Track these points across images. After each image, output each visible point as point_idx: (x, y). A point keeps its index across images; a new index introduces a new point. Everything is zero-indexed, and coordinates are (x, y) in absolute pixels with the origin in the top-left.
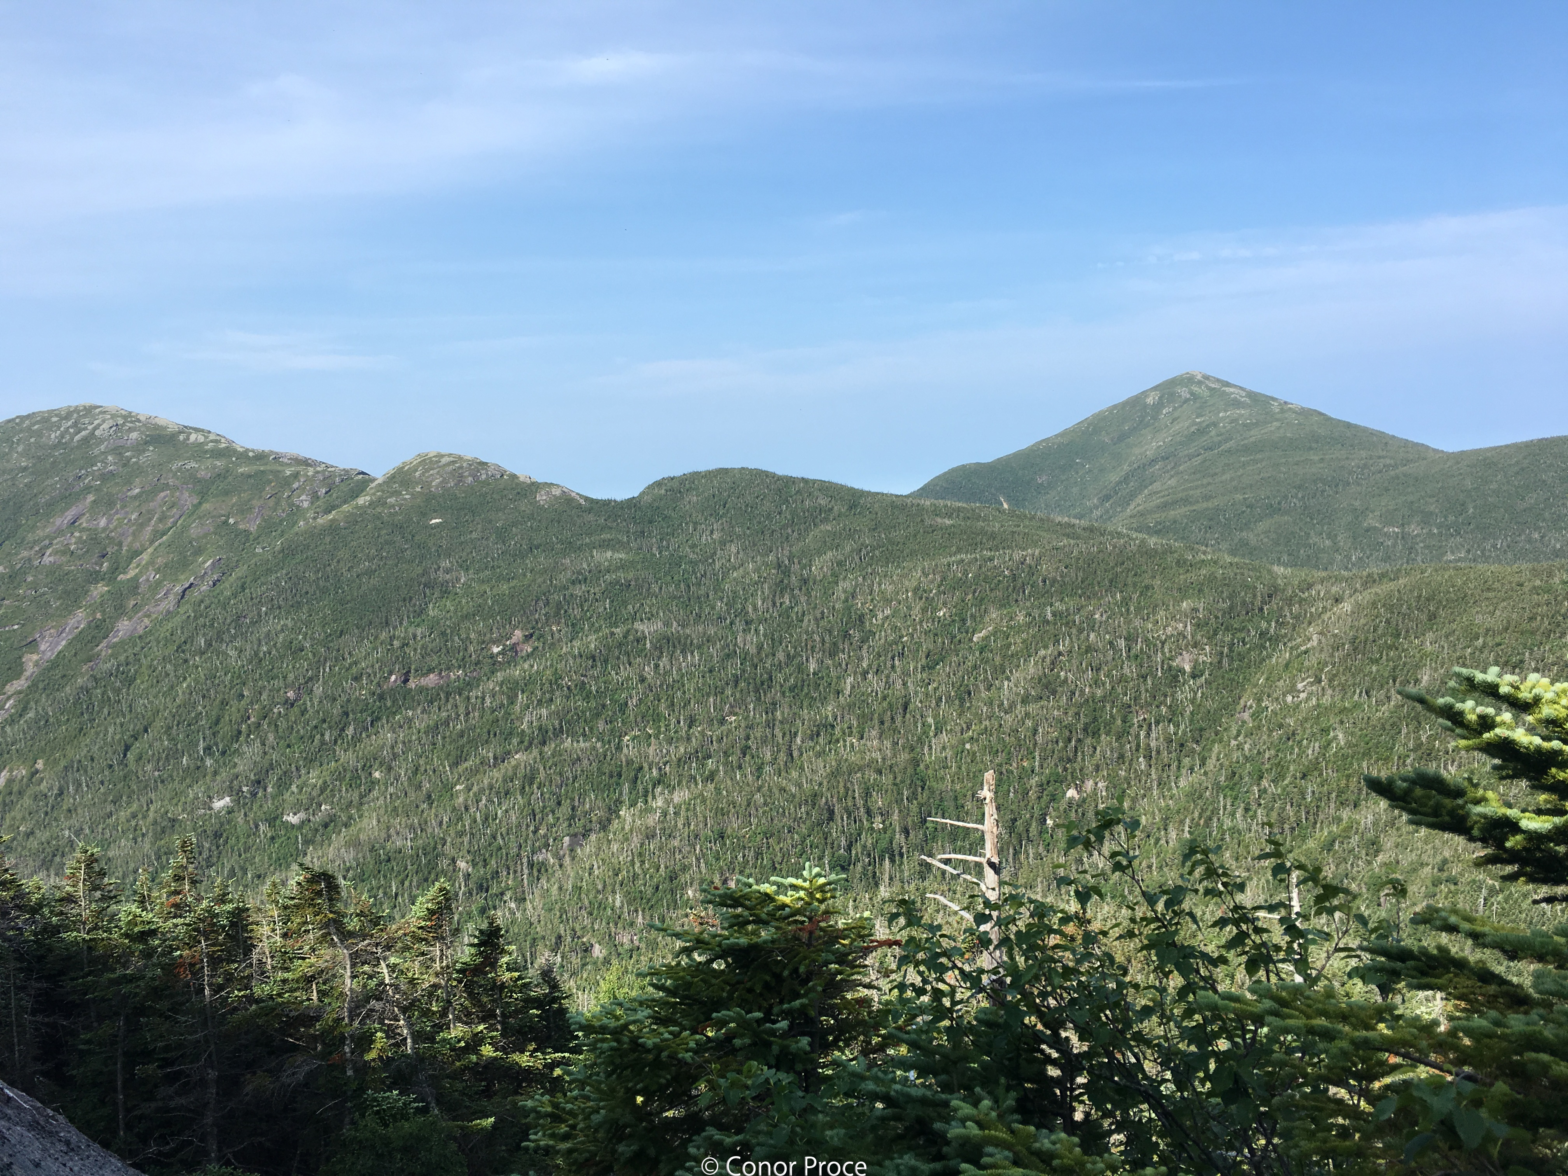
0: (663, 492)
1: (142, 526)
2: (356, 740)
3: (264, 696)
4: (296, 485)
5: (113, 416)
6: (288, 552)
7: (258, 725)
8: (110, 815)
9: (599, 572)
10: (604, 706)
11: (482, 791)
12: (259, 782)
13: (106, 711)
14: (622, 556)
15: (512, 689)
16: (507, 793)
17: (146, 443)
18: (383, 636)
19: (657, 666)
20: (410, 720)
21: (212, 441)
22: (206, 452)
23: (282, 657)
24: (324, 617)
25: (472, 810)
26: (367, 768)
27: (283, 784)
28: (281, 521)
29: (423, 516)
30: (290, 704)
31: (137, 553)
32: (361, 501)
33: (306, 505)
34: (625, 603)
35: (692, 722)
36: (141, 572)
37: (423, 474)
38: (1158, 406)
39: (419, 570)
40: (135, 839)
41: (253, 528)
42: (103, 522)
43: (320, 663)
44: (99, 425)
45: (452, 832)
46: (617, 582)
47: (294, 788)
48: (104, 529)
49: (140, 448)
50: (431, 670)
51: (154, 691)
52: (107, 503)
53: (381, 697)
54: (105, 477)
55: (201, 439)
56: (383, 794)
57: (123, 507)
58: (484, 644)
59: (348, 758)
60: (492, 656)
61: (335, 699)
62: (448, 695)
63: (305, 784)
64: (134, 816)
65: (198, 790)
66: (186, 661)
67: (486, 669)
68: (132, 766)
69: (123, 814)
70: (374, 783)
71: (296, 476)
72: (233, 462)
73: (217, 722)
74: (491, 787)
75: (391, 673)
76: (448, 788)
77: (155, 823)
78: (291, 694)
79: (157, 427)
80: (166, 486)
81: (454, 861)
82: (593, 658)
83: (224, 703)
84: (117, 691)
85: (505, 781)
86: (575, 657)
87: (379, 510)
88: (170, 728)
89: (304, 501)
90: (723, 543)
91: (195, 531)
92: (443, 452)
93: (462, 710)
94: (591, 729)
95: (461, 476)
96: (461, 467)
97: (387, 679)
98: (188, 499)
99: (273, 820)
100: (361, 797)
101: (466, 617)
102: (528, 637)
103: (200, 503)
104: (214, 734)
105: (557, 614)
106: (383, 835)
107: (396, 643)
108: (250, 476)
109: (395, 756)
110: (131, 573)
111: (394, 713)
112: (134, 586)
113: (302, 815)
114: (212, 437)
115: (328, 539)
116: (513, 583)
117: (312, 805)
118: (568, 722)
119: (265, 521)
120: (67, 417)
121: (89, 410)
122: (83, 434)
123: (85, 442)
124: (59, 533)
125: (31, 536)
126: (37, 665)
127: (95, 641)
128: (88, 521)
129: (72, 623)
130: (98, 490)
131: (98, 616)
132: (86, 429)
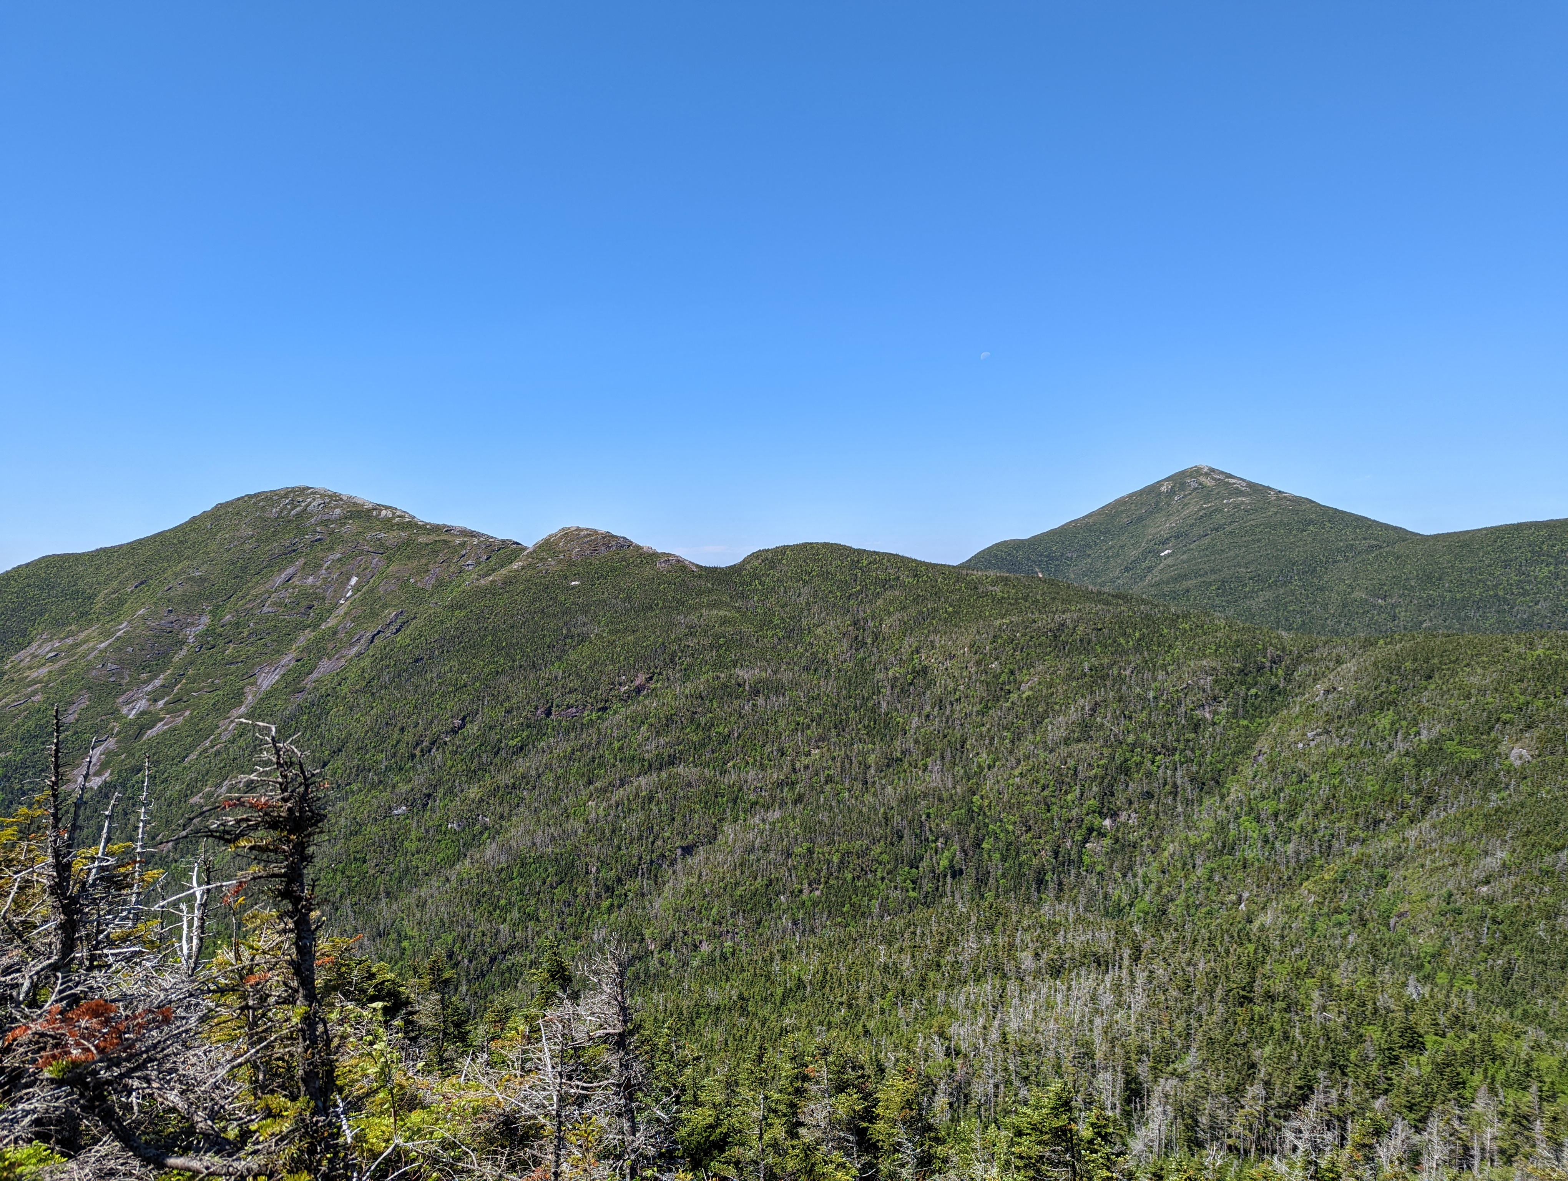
0: (758, 562)
2: (508, 762)
4: (463, 552)
5: (322, 496)
6: (456, 607)
7: (430, 748)
9: (707, 627)
10: (712, 739)
11: (610, 807)
12: (429, 795)
13: (309, 733)
14: (726, 613)
15: (636, 723)
16: (630, 809)
17: (347, 517)
18: (531, 676)
19: (756, 706)
20: (552, 747)
21: (398, 516)
22: (394, 525)
23: (450, 692)
24: (484, 660)
25: (604, 824)
26: (517, 786)
27: (448, 797)
28: (451, 581)
29: (565, 579)
30: (455, 731)
31: (338, 606)
32: (516, 566)
33: (471, 568)
34: (729, 653)
35: (785, 754)
36: (339, 621)
37: (565, 544)
38: (1171, 493)
39: (561, 623)
41: (428, 587)
42: (311, 580)
43: (480, 698)
44: (310, 503)
45: (587, 842)
46: (723, 635)
47: (458, 800)
48: (312, 586)
49: (342, 521)
50: (569, 706)
52: (314, 565)
53: (529, 727)
54: (314, 544)
55: (390, 514)
56: (530, 808)
57: (328, 568)
58: (613, 685)
59: (501, 777)
60: (619, 695)
61: (491, 728)
62: (583, 726)
63: (466, 798)
65: (381, 801)
66: (374, 694)
67: (614, 705)
71: (463, 545)
72: (414, 533)
73: (398, 744)
74: (617, 804)
75: (537, 707)
78: (456, 723)
79: (355, 504)
80: (362, 552)
81: (586, 865)
83: (403, 729)
85: (629, 799)
86: (686, 697)
87: (529, 573)
89: (469, 565)
91: (383, 588)
92: (582, 526)
93: (594, 739)
94: (700, 757)
95: (596, 546)
96: (596, 539)
97: (534, 712)
98: (378, 562)
100: (511, 810)
101: (599, 662)
102: (649, 680)
103: (388, 566)
105: (673, 661)
107: (542, 683)
108: (427, 545)
109: (540, 777)
110: (332, 622)
111: (539, 741)
112: (333, 633)
113: (464, 824)
114: (398, 513)
115: (488, 597)
117: (472, 815)
118: (681, 751)
119: (437, 580)
120: (285, 496)
121: (303, 490)
122: (298, 509)
123: (299, 516)
124: (277, 588)
125: (254, 592)
126: (255, 695)
127: (302, 676)
128: (299, 580)
129: (284, 661)
130: (309, 554)
131: (305, 656)
132: (300, 505)
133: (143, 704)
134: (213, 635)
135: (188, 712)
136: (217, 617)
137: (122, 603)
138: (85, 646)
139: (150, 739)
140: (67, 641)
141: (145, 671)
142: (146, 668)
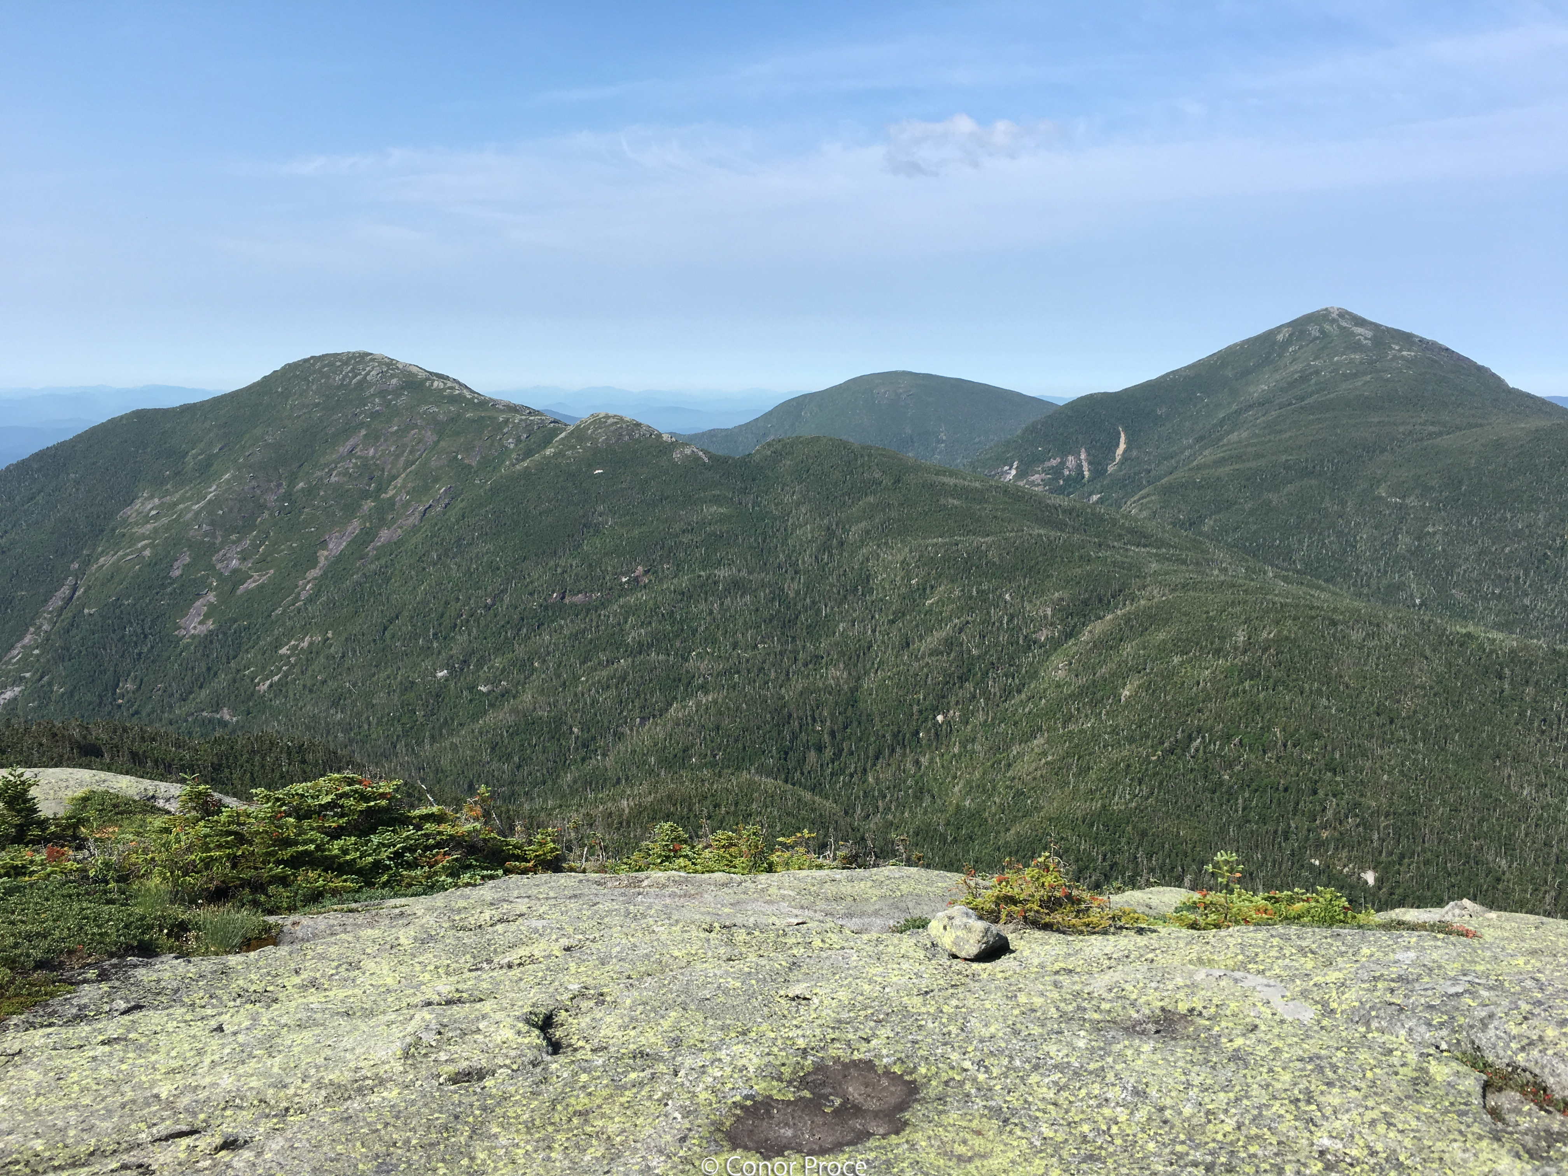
0: (769, 453)
1: (398, 456)
2: (528, 637)
3: (472, 602)
4: (505, 430)
5: (381, 363)
6: (495, 491)
7: (468, 621)
8: (374, 675)
9: (703, 524)
12: (465, 661)
13: (372, 600)
14: (722, 510)
15: (629, 611)
17: (403, 388)
18: (552, 563)
20: (562, 627)
21: (449, 388)
22: (444, 397)
23: (485, 573)
24: (515, 545)
26: (531, 660)
27: (480, 665)
28: (494, 459)
29: (591, 466)
30: (488, 608)
31: (395, 478)
32: (549, 451)
33: (512, 446)
34: (716, 551)
36: (396, 493)
37: (593, 432)
38: (1288, 342)
39: (581, 513)
40: (389, 693)
41: (474, 464)
42: (372, 452)
43: (508, 581)
44: (370, 371)
46: (714, 534)
47: (485, 668)
48: (373, 457)
49: (397, 392)
50: (579, 592)
51: (404, 589)
52: (373, 437)
53: (546, 608)
54: (374, 415)
55: (441, 386)
56: (538, 678)
57: (386, 440)
58: (617, 575)
59: (520, 651)
60: (621, 584)
61: (516, 607)
62: (588, 611)
63: (492, 667)
64: (389, 677)
65: (427, 664)
66: (424, 569)
67: (616, 593)
68: (388, 642)
69: (383, 675)
70: (534, 670)
71: (506, 421)
72: (462, 408)
73: (442, 616)
75: (553, 592)
76: (576, 678)
77: (401, 683)
78: (489, 601)
79: (411, 374)
80: (416, 426)
81: (571, 728)
83: (447, 603)
84: (380, 586)
86: (670, 592)
87: (559, 460)
88: (412, 617)
89: (511, 443)
91: (433, 463)
92: (611, 413)
93: (594, 624)
95: (621, 435)
96: (621, 428)
97: (551, 595)
98: (430, 436)
99: (472, 688)
100: (526, 678)
101: (606, 554)
102: (646, 572)
103: (438, 441)
104: (440, 625)
105: (668, 556)
106: (531, 707)
107: (559, 570)
108: (474, 421)
109: (549, 654)
110: (391, 493)
111: (553, 621)
112: (392, 502)
113: (489, 687)
114: (449, 384)
115: (522, 482)
116: (644, 528)
117: (494, 681)
119: (482, 457)
120: (346, 363)
121: (362, 357)
122: (359, 378)
123: (360, 383)
124: (342, 458)
125: (322, 461)
126: (326, 558)
127: (366, 544)
128: (361, 451)
129: (350, 529)
130: (368, 426)
131: (368, 525)
132: (360, 374)
133: (235, 563)
134: (290, 500)
135: (272, 571)
136: (292, 483)
137: (210, 465)
138: (181, 506)
139: (242, 595)
140: (164, 500)
141: (234, 533)
142: (235, 530)
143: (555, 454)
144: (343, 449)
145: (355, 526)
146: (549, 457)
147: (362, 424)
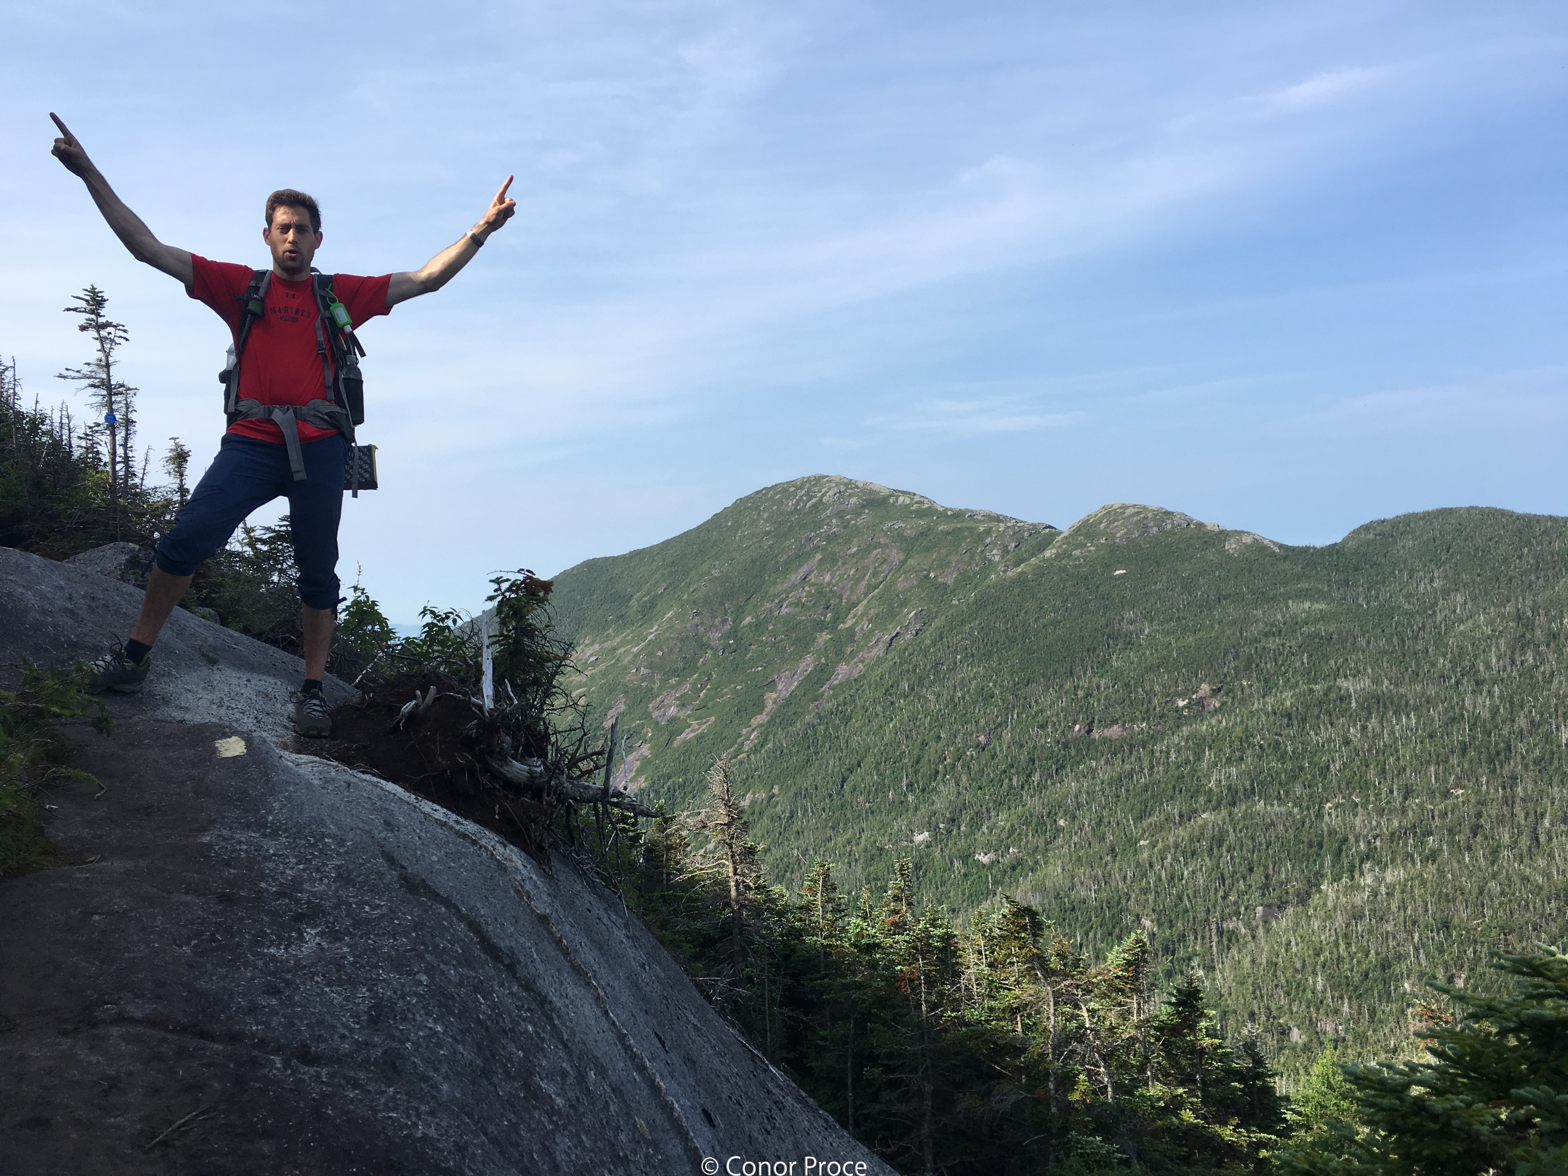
0: (1371, 536)
1: (858, 581)
2: (1042, 786)
3: (958, 740)
4: (988, 541)
5: (838, 484)
6: (981, 603)
7: (953, 766)
8: (830, 840)
9: (1295, 624)
10: (1301, 769)
11: (1166, 848)
12: (953, 820)
13: (827, 745)
14: (1322, 606)
15: (1199, 745)
16: (1193, 853)
17: (863, 506)
18: (1068, 686)
19: (1364, 728)
20: (1094, 771)
21: (916, 503)
22: (912, 512)
23: (975, 703)
24: (1013, 666)
25: (1157, 867)
26: (1052, 815)
27: (975, 824)
28: (975, 574)
29: (1109, 566)
30: (981, 748)
31: (855, 605)
32: (1048, 554)
33: (997, 558)
34: (1326, 658)
35: (1407, 793)
36: (856, 622)
37: (1108, 526)
39: (1103, 621)
40: (849, 863)
41: (950, 581)
42: (827, 578)
43: (1008, 710)
44: (826, 492)
45: (1136, 888)
46: (1317, 635)
47: (984, 829)
48: (829, 584)
49: (857, 512)
50: (1114, 722)
51: (867, 729)
52: (829, 561)
53: (1066, 746)
54: (831, 538)
55: (908, 501)
56: (1068, 842)
57: (844, 564)
58: (1169, 697)
59: (1034, 803)
60: (1177, 710)
61: (1022, 746)
62: (1131, 747)
63: (994, 825)
64: (849, 842)
65: (901, 823)
66: (892, 703)
67: (1171, 723)
68: (848, 797)
69: (840, 840)
70: (1059, 830)
71: (988, 531)
72: (933, 521)
73: (918, 761)
74: (1176, 846)
75: (1075, 723)
76: (1132, 842)
77: (865, 851)
78: (982, 738)
79: (872, 492)
80: (878, 545)
81: (1138, 918)
82: (1289, 716)
83: (924, 744)
84: (837, 729)
85: (1191, 840)
86: (1267, 715)
87: (1064, 562)
88: (879, 764)
89: (995, 555)
90: (1446, 592)
91: (900, 585)
92: (1128, 503)
93: (1146, 764)
94: (1287, 793)
95: (1146, 526)
96: (1146, 518)
97: (1071, 728)
98: (896, 556)
99: (966, 857)
100: (1047, 843)
101: (1151, 669)
102: (1215, 692)
103: (906, 560)
104: (915, 772)
105: (1248, 668)
106: (1068, 883)
107: (1080, 693)
108: (948, 533)
109: (1079, 806)
110: (849, 623)
111: (1078, 763)
112: (851, 633)
113: (992, 856)
114: (917, 499)
115: (1016, 591)
116: (1199, 635)
117: (1000, 847)
118: (1261, 783)
119: (960, 574)
120: (801, 487)
121: (818, 480)
122: (814, 500)
123: (815, 506)
124: (794, 587)
125: (772, 591)
126: (774, 702)
127: (820, 682)
128: (816, 577)
129: (802, 665)
130: (825, 549)
131: (823, 660)
132: (816, 496)
133: (672, 711)
134: (735, 638)
135: (713, 718)
136: (738, 619)
137: (653, 606)
138: (622, 650)
139: (679, 747)
140: (605, 645)
141: (673, 676)
142: (675, 672)
143: (1057, 555)
144: (795, 577)
145: (808, 664)
146: (1048, 560)
147: (817, 548)
